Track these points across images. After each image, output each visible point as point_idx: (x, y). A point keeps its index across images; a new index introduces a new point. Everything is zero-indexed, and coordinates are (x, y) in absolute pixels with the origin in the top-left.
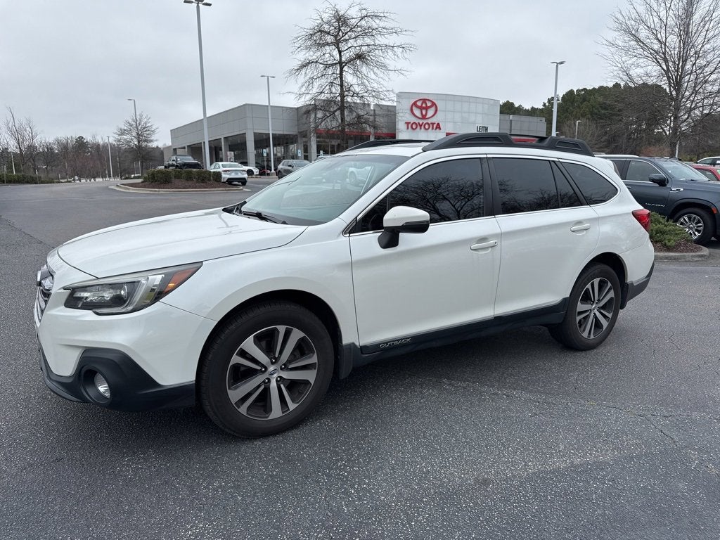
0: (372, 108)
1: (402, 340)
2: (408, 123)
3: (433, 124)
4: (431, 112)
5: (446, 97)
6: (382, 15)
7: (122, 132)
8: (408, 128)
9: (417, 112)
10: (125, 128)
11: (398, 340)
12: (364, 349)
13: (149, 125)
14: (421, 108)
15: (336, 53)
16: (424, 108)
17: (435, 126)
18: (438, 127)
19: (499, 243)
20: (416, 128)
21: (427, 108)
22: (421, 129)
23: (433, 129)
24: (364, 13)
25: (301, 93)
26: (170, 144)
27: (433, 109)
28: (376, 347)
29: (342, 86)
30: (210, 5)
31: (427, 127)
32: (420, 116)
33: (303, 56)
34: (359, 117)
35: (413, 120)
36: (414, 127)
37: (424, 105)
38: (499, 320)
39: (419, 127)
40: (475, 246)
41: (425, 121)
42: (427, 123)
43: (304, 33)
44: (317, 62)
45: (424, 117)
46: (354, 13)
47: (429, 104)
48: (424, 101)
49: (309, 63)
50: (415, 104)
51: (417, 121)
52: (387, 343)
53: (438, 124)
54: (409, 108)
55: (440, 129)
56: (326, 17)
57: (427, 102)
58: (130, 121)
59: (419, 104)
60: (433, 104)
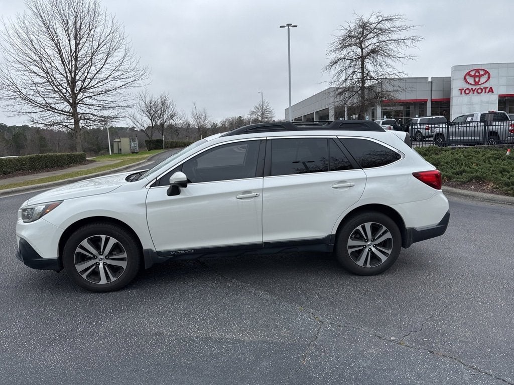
0: (430, 80)
1: (187, 250)
2: (461, 90)
3: (485, 88)
4: (483, 79)
5: (499, 66)
6: (394, 17)
7: (253, 113)
8: (461, 94)
9: (471, 80)
10: (254, 110)
11: (184, 251)
12: (159, 253)
13: (268, 107)
14: (474, 77)
15: (359, 50)
16: (477, 76)
17: (487, 90)
18: (491, 90)
19: (261, 195)
20: (469, 93)
21: (480, 76)
22: (474, 93)
23: (485, 92)
24: (381, 18)
25: (332, 81)
26: (285, 118)
27: (486, 77)
28: (168, 253)
29: (363, 72)
30: (296, 26)
31: (479, 91)
32: (473, 83)
33: (334, 56)
34: (377, 94)
35: (466, 86)
36: (467, 92)
37: (477, 74)
38: (268, 245)
39: (472, 92)
40: (241, 196)
41: (478, 87)
42: (481, 88)
43: (338, 40)
44: (344, 58)
45: (477, 83)
46: (373, 20)
47: (482, 73)
48: (477, 71)
49: (338, 60)
50: (468, 74)
51: (470, 87)
52: (176, 252)
53: (491, 88)
54: (463, 77)
55: (493, 92)
56: (353, 26)
57: (480, 71)
58: (257, 106)
59: (472, 73)
60: (486, 72)
